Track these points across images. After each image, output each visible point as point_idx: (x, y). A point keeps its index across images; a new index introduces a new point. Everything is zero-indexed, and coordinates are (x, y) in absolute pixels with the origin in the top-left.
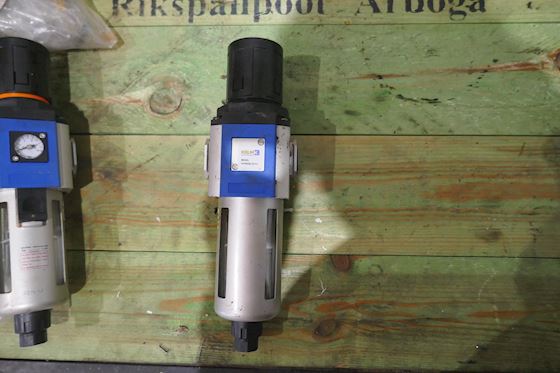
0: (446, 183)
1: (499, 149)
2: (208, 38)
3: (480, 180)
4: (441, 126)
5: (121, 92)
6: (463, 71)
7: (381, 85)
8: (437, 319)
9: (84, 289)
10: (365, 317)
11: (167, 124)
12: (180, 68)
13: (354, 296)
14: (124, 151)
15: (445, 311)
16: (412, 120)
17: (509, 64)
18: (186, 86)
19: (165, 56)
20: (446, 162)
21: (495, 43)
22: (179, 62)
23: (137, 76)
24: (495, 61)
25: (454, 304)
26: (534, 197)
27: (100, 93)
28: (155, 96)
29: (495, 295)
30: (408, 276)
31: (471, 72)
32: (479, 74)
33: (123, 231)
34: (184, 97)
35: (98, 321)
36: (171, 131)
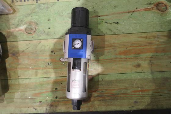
0: (122, 50)
1: (139, 37)
2: (43, 8)
3: (134, 48)
4: (120, 31)
5: (16, 27)
6: (126, 12)
7: (100, 19)
8: (121, 94)
9: (9, 91)
10: (98, 95)
11: (31, 37)
12: (34, 18)
13: (94, 88)
14: (18, 46)
15: (123, 91)
16: (110, 30)
17: (141, 9)
18: (37, 24)
19: (29, 15)
20: (122, 43)
21: (136, 2)
22: (34, 16)
23: (21, 22)
24: (137, 8)
25: (126, 89)
26: (151, 52)
27: (9, 29)
28: (27, 28)
29: (139, 85)
30: (111, 81)
31: (129, 12)
32: (132, 13)
33: (19, 72)
34: (37, 28)
35: (14, 101)
36: (33, 39)
